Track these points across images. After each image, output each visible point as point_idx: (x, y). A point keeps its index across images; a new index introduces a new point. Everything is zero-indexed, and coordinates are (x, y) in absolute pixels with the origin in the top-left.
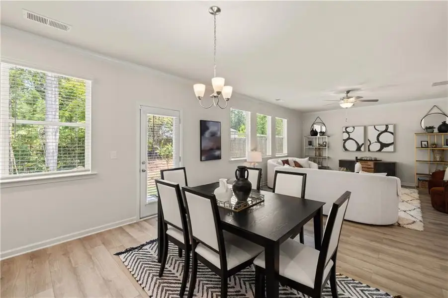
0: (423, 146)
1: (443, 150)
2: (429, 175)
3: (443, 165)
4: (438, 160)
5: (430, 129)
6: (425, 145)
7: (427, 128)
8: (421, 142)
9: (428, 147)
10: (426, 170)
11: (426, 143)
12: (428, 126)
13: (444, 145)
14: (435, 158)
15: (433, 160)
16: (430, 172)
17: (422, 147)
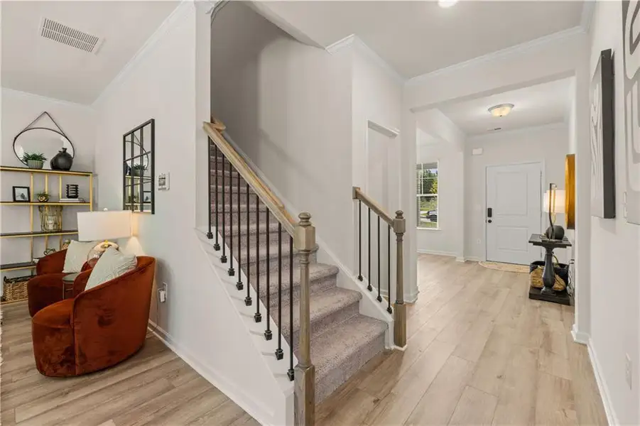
0: (17, 199)
1: (61, 206)
2: (34, 264)
3: (60, 237)
4: (51, 227)
5: (33, 160)
6: (23, 196)
7: (27, 159)
8: (14, 188)
9: (29, 201)
10: (25, 253)
11: (25, 192)
12: (30, 154)
13: (62, 198)
14: (44, 224)
15: (40, 230)
16: (32, 258)
17: (15, 201)
